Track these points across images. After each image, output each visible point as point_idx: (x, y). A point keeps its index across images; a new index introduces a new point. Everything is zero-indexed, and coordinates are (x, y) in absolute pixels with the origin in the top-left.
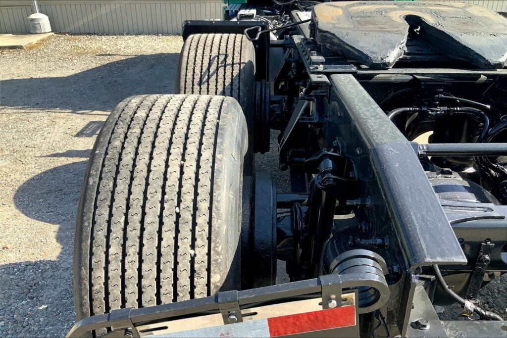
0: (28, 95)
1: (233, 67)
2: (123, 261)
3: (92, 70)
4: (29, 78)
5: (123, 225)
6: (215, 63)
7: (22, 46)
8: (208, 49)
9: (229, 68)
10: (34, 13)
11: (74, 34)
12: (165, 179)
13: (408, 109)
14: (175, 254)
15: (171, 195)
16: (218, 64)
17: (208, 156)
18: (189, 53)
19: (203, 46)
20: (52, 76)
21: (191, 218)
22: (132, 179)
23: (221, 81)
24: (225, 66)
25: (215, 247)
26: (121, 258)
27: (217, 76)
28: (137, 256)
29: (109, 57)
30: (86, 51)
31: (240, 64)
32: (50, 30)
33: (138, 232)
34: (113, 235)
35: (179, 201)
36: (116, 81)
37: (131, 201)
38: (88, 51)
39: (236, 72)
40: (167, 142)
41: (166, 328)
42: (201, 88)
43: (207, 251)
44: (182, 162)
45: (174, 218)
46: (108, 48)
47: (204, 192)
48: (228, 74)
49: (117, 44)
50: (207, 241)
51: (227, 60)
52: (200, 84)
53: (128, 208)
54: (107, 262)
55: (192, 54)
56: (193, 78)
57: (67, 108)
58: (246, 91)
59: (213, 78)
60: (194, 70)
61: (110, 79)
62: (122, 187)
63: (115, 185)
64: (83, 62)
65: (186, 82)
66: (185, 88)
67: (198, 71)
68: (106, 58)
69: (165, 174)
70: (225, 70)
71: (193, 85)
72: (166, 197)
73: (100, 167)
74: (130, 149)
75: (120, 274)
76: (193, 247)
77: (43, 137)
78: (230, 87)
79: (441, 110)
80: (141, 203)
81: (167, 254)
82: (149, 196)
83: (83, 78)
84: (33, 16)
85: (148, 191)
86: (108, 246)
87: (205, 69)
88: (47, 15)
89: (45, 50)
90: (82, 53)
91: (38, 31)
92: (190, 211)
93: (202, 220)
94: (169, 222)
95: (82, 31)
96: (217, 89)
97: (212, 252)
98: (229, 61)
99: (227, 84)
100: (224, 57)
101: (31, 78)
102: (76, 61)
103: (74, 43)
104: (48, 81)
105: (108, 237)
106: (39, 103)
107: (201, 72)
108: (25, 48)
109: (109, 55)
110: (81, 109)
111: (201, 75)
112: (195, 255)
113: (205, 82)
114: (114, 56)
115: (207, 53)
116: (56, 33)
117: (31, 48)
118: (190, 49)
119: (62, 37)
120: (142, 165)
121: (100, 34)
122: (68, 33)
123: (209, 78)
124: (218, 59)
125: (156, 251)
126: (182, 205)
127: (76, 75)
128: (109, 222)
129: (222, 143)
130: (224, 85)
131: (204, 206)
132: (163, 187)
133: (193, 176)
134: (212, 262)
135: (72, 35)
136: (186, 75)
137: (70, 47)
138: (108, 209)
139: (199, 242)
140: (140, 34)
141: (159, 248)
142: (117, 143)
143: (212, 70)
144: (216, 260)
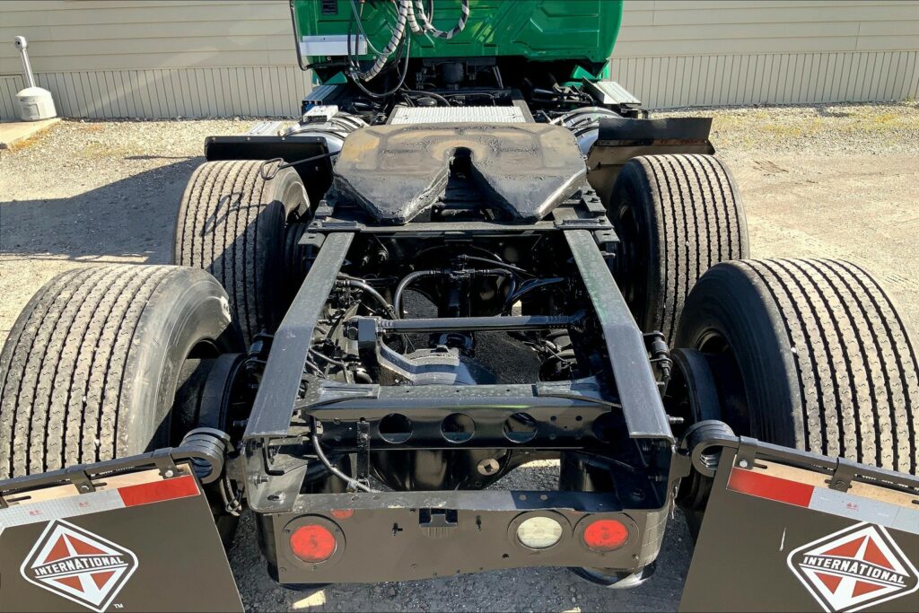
0: (6, 232)
1: (248, 211)
2: (28, 452)
3: (114, 184)
4: (11, 200)
5: (29, 415)
6: (225, 205)
7: (4, 145)
8: (218, 186)
9: (243, 213)
10: (28, 87)
11: (94, 120)
12: (75, 367)
13: (428, 272)
14: (80, 444)
15: (80, 384)
16: (229, 207)
17: (123, 342)
18: (192, 193)
19: (212, 181)
20: (48, 198)
21: (97, 406)
22: (41, 367)
23: (231, 230)
24: (238, 210)
25: (120, 437)
26: (26, 448)
27: (227, 223)
28: (42, 446)
29: (145, 161)
30: (110, 150)
31: (258, 207)
32: (55, 114)
33: (43, 422)
34: (18, 426)
35: (87, 389)
36: (147, 204)
37: (38, 390)
38: (113, 151)
39: (252, 217)
40: (84, 326)
41: (29, 497)
42: (203, 240)
43: (112, 440)
44: (96, 349)
45: (81, 407)
46: (147, 145)
47: (113, 380)
48: (242, 220)
49: (163, 136)
50: (113, 430)
51: (242, 201)
52: (203, 234)
53: (35, 397)
54: (12, 453)
55: (196, 193)
56: (195, 227)
57: (62, 253)
58: (264, 243)
59: (221, 226)
60: (196, 215)
61: (139, 200)
62: (30, 376)
63: (24, 375)
64: (102, 172)
65: (184, 231)
66: (183, 240)
67: (201, 217)
68: (139, 163)
69: (76, 361)
70: (237, 215)
71: (194, 236)
72: (73, 385)
73: (11, 356)
74: (43, 336)
75: (25, 464)
76: (98, 436)
77: (19, 300)
78: (242, 238)
79: (465, 273)
80: (48, 392)
81: (72, 444)
82: (56, 385)
83: (96, 199)
84: (24, 93)
85: (56, 380)
86: (13, 437)
87: (210, 214)
88: (49, 90)
89: (43, 151)
90: (101, 156)
91: (34, 117)
92: (97, 400)
93: (108, 409)
94: (75, 411)
95: (108, 114)
96: (225, 240)
97: (118, 441)
98: (244, 203)
99: (239, 234)
100: (238, 196)
101: (14, 201)
102: (90, 169)
103: (92, 135)
104: (40, 207)
105: (13, 427)
106: (21, 244)
107: (205, 219)
108: (9, 147)
109: (147, 157)
110: (84, 253)
111: (205, 222)
112: (100, 445)
113: (209, 232)
114: (154, 160)
115: (216, 192)
116: (63, 119)
117: (19, 147)
118: (194, 186)
119: (74, 126)
120: (52, 353)
121: (138, 119)
122: (84, 118)
123: (215, 226)
124: (231, 199)
125: (61, 440)
126: (89, 393)
127: (86, 195)
128: (15, 412)
129: (142, 327)
130: (236, 236)
131: (112, 394)
132: (72, 376)
133: (105, 363)
134: (118, 452)
135: (90, 121)
136: (185, 223)
137: (85, 143)
138: (15, 398)
139: (104, 431)
140: (203, 118)
141: (64, 437)
142: (32, 330)
143: (220, 216)
144: (122, 450)
